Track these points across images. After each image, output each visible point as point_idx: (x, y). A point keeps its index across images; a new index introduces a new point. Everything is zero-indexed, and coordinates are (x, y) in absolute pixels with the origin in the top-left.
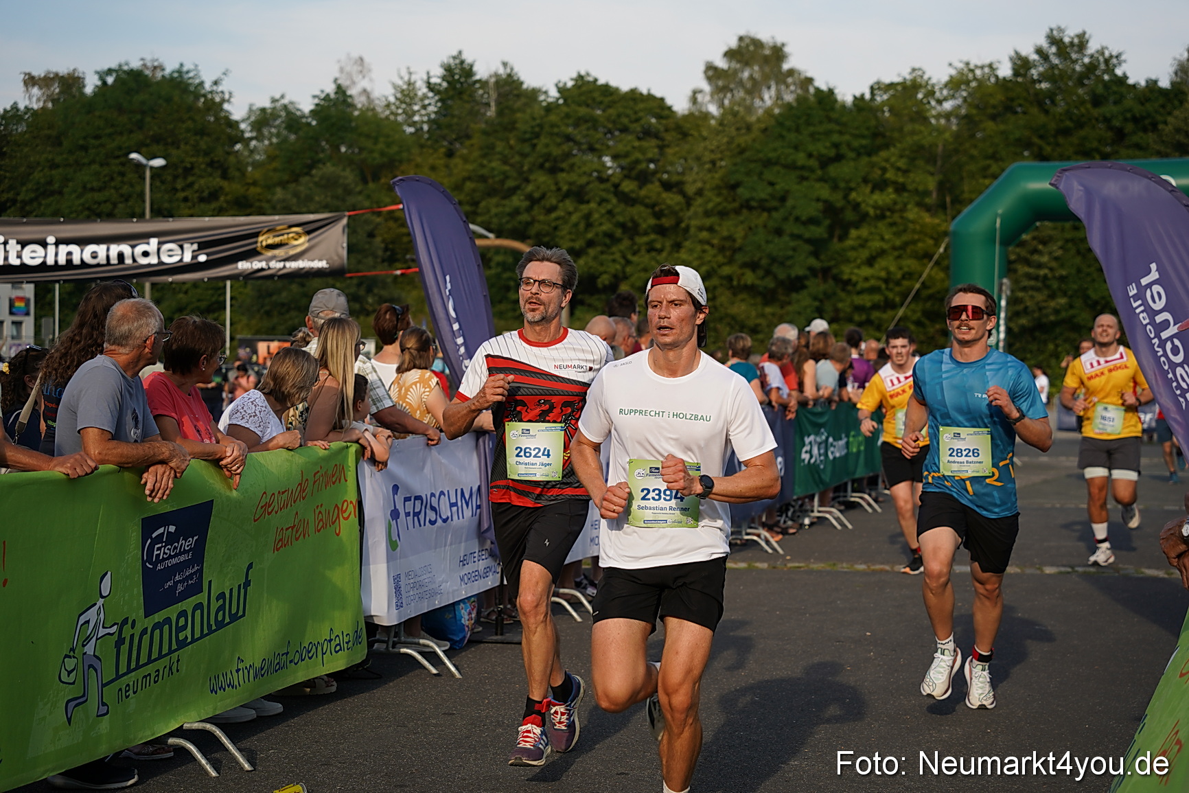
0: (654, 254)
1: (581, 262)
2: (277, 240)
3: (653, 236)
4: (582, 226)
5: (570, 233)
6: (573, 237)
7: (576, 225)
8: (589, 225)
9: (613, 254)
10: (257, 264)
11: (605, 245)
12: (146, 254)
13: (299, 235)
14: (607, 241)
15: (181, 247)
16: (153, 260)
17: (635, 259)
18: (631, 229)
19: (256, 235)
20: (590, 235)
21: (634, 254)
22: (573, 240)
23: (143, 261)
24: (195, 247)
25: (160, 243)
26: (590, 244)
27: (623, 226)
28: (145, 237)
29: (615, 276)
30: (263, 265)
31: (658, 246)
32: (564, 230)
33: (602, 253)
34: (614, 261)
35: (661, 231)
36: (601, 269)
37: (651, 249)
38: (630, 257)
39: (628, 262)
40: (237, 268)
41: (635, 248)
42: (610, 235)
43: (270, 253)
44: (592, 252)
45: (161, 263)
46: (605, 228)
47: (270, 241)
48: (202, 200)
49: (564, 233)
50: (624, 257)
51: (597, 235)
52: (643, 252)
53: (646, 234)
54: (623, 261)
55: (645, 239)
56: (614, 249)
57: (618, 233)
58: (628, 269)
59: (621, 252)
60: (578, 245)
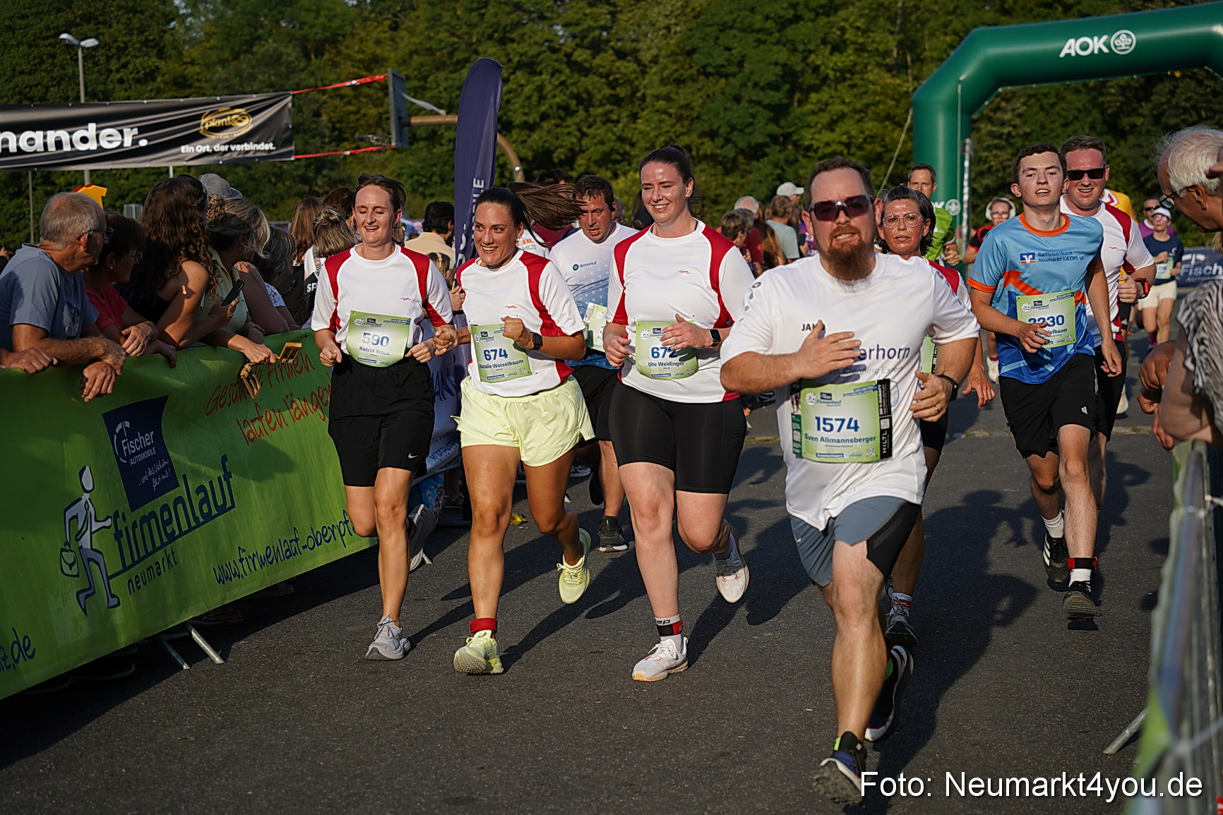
0: (610, 125)
1: (535, 136)
2: (220, 122)
3: (608, 107)
4: (535, 98)
5: (523, 107)
6: (527, 111)
7: (529, 98)
8: (542, 98)
9: (568, 126)
10: (201, 148)
11: (560, 117)
12: (84, 140)
13: (243, 117)
14: (562, 113)
15: (121, 132)
16: (92, 146)
17: (590, 131)
18: (585, 100)
19: (199, 117)
20: (543, 109)
21: (590, 127)
22: (526, 114)
23: (82, 147)
24: (135, 131)
25: (98, 129)
26: (544, 117)
27: (577, 97)
28: (82, 122)
29: (571, 150)
30: (208, 148)
31: (615, 117)
32: (517, 103)
33: (557, 126)
34: (569, 134)
35: (617, 101)
36: (557, 143)
37: (607, 121)
38: (585, 129)
39: (584, 135)
40: (180, 153)
41: (591, 120)
42: (565, 108)
43: (214, 137)
44: (545, 125)
45: (100, 149)
46: (557, 100)
47: (213, 124)
48: (138, 81)
49: (517, 106)
50: (579, 130)
51: (551, 107)
52: (599, 124)
53: (601, 105)
54: (578, 134)
55: (600, 110)
56: (569, 121)
57: (574, 103)
58: (584, 142)
59: (576, 124)
60: (531, 119)
